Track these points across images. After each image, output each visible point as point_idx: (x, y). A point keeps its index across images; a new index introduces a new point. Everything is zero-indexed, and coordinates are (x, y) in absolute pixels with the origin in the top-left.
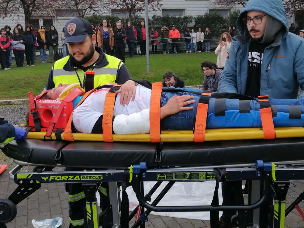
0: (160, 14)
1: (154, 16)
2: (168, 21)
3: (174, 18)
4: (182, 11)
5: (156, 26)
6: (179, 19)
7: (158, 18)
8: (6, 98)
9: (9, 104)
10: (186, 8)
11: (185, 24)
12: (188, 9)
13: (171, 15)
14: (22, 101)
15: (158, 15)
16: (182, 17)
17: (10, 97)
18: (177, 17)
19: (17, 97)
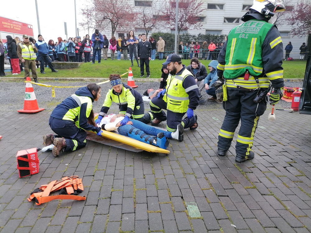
0: (204, 33)
1: (200, 34)
2: (208, 38)
3: (213, 36)
4: (220, 31)
5: (200, 41)
6: (216, 37)
7: (202, 36)
8: (81, 77)
9: (82, 80)
10: (223, 29)
11: (221, 40)
12: (224, 30)
13: (212, 34)
14: (90, 79)
15: (202, 33)
16: (219, 35)
17: (84, 77)
18: (215, 35)
19: (88, 77)
